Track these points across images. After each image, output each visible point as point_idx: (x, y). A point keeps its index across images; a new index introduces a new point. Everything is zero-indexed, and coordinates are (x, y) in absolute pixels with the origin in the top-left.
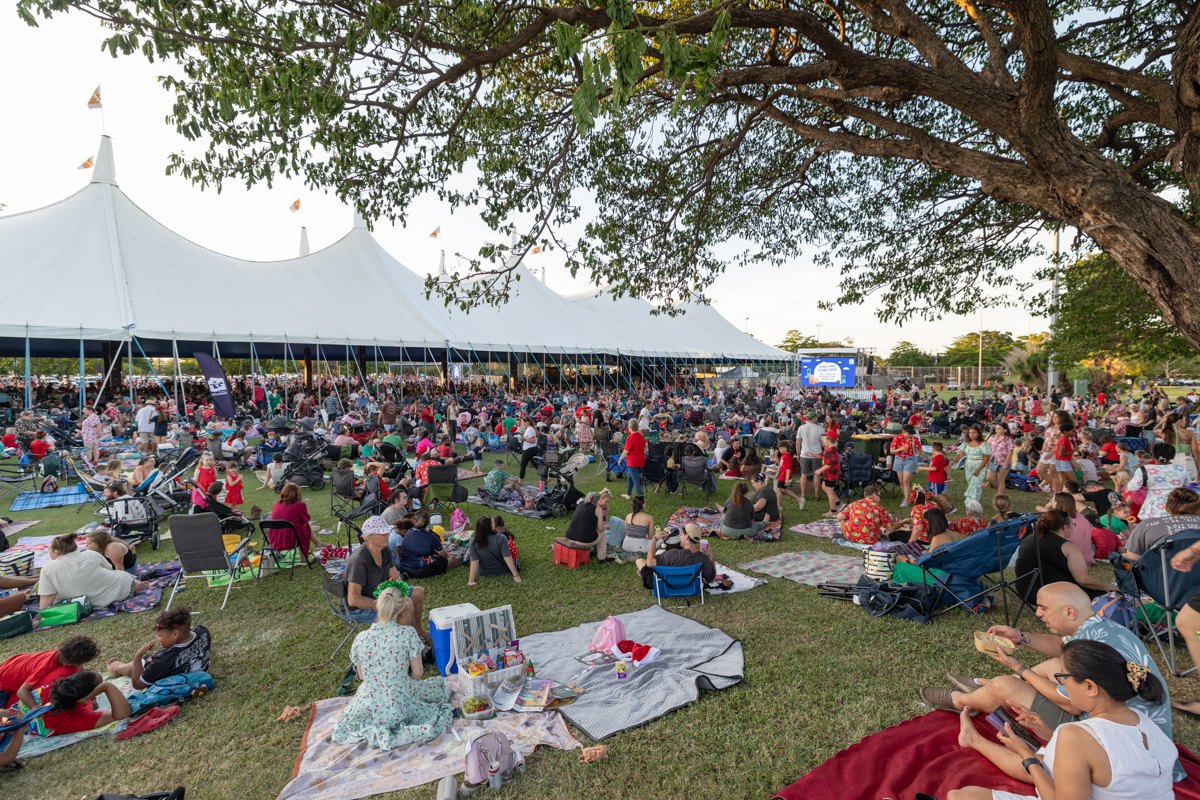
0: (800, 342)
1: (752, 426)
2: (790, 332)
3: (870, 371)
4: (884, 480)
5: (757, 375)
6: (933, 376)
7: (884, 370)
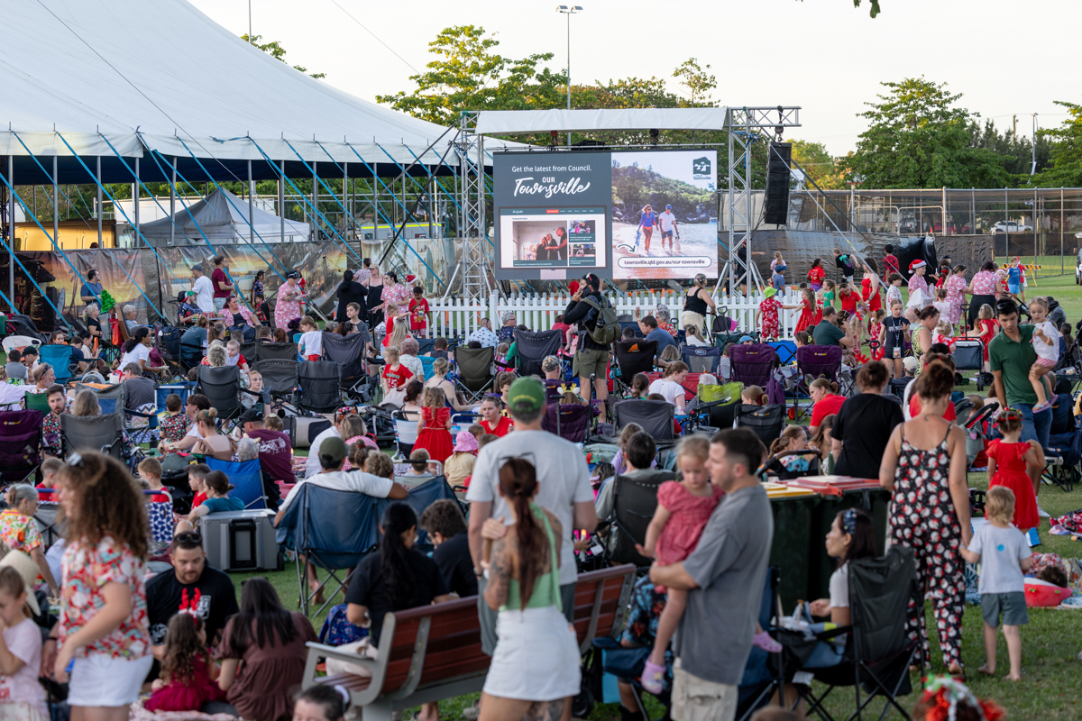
0: (490, 83)
1: (275, 471)
2: (449, 36)
3: (776, 212)
4: (822, 674)
5: (299, 232)
6: (1022, 226)
7: (837, 203)
